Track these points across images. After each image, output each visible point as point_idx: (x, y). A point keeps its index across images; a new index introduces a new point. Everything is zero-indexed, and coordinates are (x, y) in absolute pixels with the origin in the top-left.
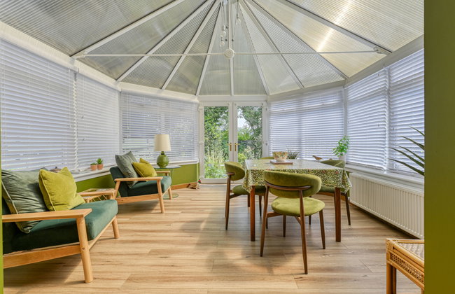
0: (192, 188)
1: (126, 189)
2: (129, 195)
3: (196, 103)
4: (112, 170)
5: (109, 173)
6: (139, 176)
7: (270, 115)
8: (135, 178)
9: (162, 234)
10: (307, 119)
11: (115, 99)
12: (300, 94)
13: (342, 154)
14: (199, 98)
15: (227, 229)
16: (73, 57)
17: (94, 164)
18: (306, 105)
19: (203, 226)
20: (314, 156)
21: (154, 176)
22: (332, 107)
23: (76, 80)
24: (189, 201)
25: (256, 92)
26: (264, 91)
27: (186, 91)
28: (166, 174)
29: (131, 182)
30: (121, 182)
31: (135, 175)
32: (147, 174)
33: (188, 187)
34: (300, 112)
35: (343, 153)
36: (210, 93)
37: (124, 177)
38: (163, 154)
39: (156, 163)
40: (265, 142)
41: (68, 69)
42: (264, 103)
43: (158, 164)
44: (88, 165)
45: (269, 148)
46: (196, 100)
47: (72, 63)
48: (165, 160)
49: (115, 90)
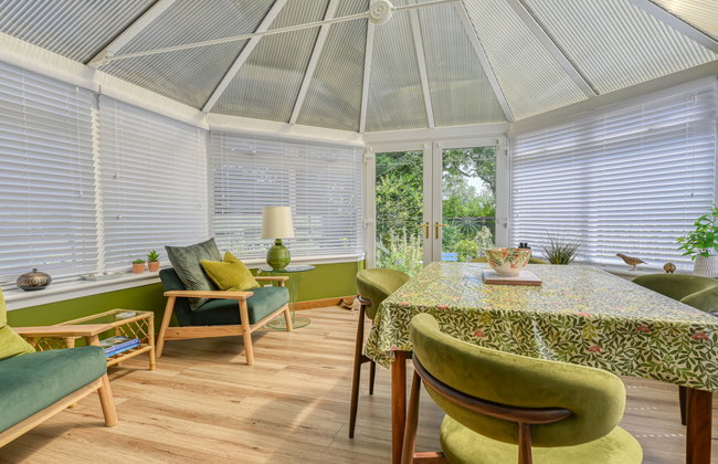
0: (346, 308)
3: (358, 148)
4: (165, 273)
5: (159, 280)
6: (215, 287)
7: (514, 163)
8: (204, 292)
10: (601, 168)
12: (589, 110)
13: (705, 254)
14: (365, 138)
15: (351, 436)
16: (91, 64)
18: (603, 136)
19: (304, 414)
20: (620, 255)
21: (241, 291)
23: (98, 108)
24: (321, 339)
25: (483, 118)
26: (502, 115)
27: (339, 125)
28: (280, 283)
29: (196, 300)
30: (179, 300)
31: (206, 285)
32: (228, 283)
33: (339, 304)
34: (586, 152)
35: (711, 250)
36: (386, 126)
37: (184, 288)
38: (278, 243)
39: (265, 260)
40: (502, 222)
41: (74, 86)
42: (502, 140)
43: (269, 262)
44: (129, 263)
45: (511, 233)
46: (359, 141)
47: (91, 75)
48: (282, 256)
49: (194, 127)
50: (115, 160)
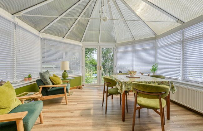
0: (79, 89)
1: (46, 92)
2: (47, 95)
3: (81, 46)
4: (37, 81)
5: (36, 82)
6: (53, 84)
7: (117, 53)
8: (51, 85)
9: (69, 119)
10: (136, 55)
11: (39, 42)
12: (133, 43)
13: (154, 72)
14: (82, 44)
15: (106, 114)
16: (14, 15)
17: (26, 78)
18: (136, 48)
19: (92, 112)
20: (140, 73)
21: (61, 85)
22: (149, 49)
23: (16, 29)
24: (80, 96)
25: (111, 42)
26: (115, 42)
27: (76, 40)
28: (67, 82)
29: (49, 88)
30: (43, 88)
31: (51, 83)
32: (58, 83)
33: (77, 88)
34: (133, 51)
36: (88, 41)
37: (45, 85)
38: (65, 71)
39: (61, 76)
40: (115, 66)
42: (115, 47)
43: (62, 77)
44: (23, 78)
45: (117, 68)
46: (81, 44)
47: (14, 19)
48: (66, 75)
49: (38, 37)
50: (19, 45)
